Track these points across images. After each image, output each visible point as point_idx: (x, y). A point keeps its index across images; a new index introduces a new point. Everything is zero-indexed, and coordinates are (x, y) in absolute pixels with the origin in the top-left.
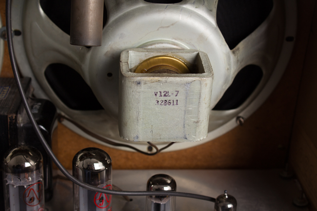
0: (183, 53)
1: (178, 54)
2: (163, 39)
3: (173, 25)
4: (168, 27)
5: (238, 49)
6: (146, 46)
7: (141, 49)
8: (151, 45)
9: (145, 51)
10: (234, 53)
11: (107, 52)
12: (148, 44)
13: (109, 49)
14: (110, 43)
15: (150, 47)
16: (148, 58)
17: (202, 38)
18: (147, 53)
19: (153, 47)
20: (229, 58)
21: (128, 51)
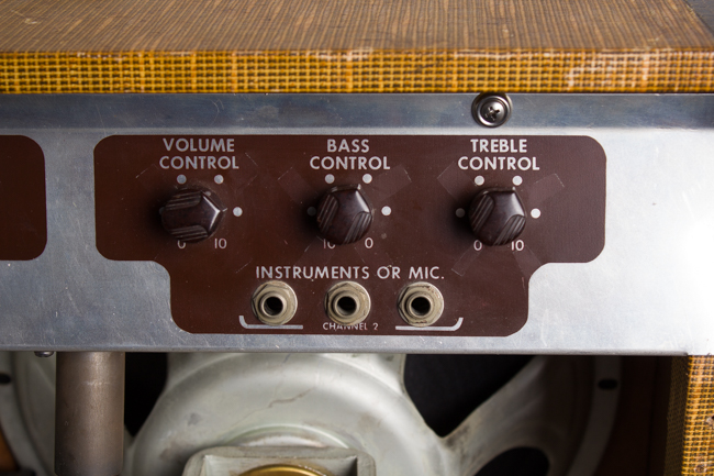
0: (323, 458)
1: (312, 460)
2: (282, 425)
3: (301, 396)
4: (292, 400)
5: (465, 430)
6: (246, 440)
7: (232, 450)
8: (256, 439)
9: (242, 454)
10: (450, 444)
11: (165, 452)
12: (251, 435)
13: (169, 446)
14: (170, 433)
15: (253, 444)
16: (247, 469)
17: (368, 421)
18: (244, 460)
19: (260, 443)
20: (436, 458)
21: (203, 457)
